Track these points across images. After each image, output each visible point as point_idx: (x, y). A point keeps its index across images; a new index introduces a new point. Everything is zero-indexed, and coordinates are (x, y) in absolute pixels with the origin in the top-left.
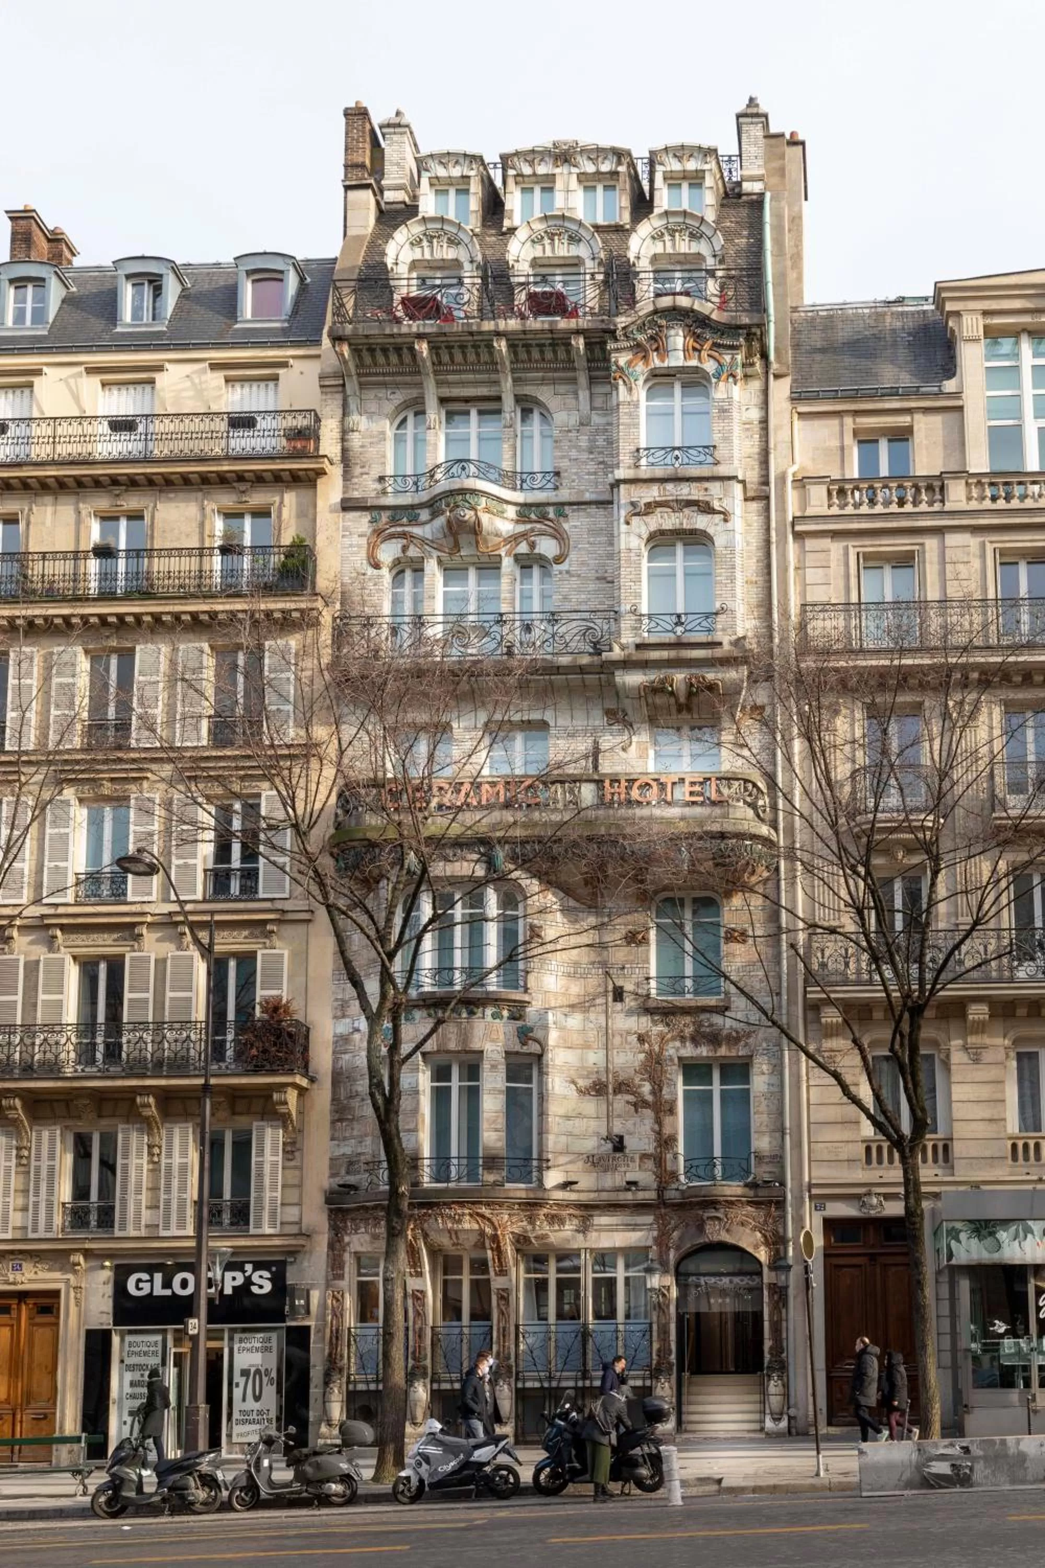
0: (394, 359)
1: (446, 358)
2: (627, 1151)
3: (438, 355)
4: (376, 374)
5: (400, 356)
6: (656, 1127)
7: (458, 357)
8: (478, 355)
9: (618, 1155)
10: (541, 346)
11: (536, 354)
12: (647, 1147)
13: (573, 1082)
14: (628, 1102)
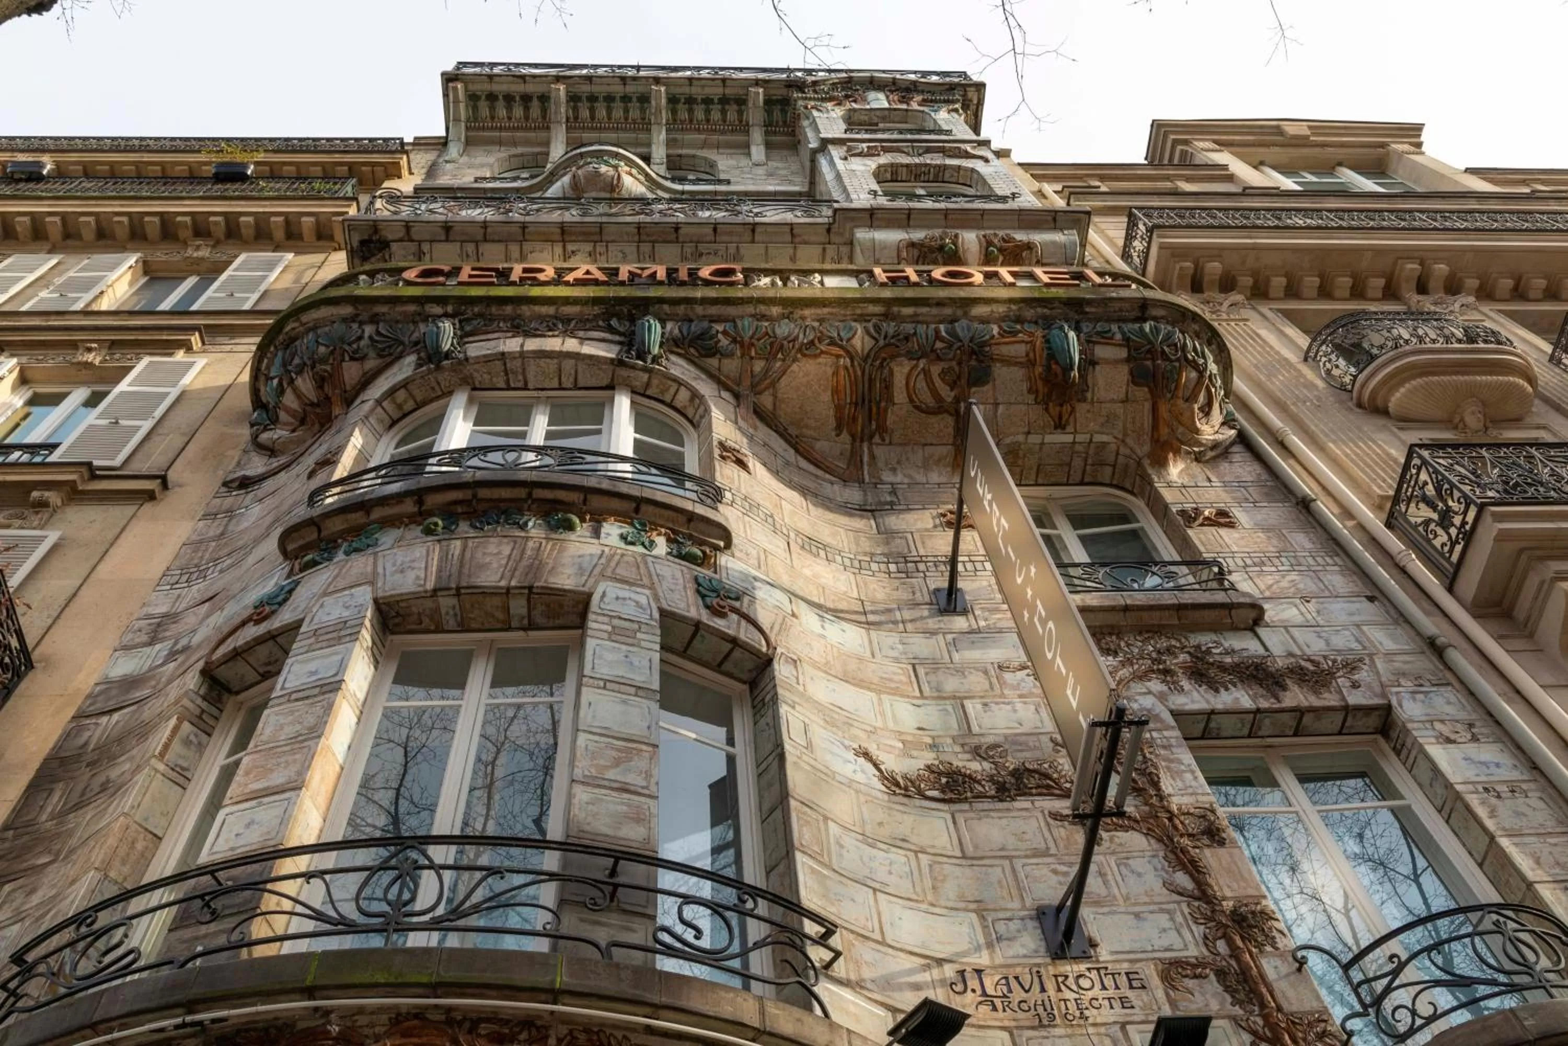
0: (518, 112)
1: (585, 113)
2: (1104, 954)
3: (575, 109)
4: (492, 129)
5: (527, 108)
6: (1183, 880)
7: (602, 113)
8: (626, 111)
9: (1070, 969)
10: (707, 101)
11: (699, 114)
12: (1172, 939)
13: (866, 755)
14: (1056, 816)
